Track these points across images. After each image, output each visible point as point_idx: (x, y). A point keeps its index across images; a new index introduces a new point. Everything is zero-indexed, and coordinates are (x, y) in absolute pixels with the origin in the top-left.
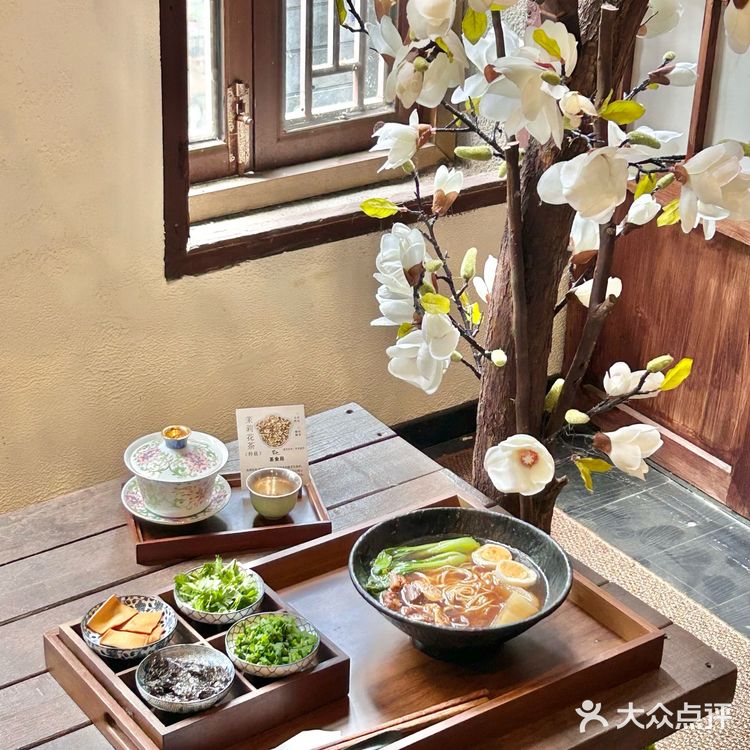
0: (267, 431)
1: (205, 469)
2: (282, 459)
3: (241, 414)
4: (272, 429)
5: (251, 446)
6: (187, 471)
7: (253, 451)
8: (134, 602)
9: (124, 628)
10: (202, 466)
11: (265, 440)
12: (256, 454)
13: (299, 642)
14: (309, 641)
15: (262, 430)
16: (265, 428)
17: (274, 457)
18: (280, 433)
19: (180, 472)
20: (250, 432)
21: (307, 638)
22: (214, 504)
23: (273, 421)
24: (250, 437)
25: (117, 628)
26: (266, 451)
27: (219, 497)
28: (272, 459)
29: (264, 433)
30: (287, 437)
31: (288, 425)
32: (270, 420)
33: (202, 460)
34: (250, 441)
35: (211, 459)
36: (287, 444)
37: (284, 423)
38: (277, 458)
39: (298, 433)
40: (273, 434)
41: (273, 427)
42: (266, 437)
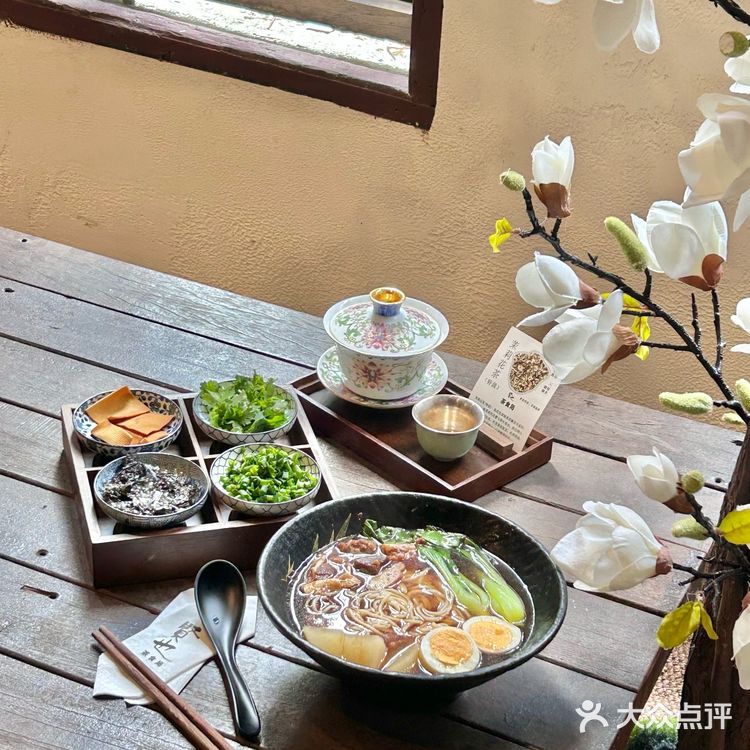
0: (521, 368)
1: (377, 347)
2: (513, 407)
3: (513, 335)
4: (526, 369)
5: (496, 374)
6: (358, 338)
7: (494, 380)
8: (150, 399)
9: (122, 424)
11: (513, 375)
12: (494, 385)
13: (295, 482)
14: (307, 483)
15: (517, 364)
16: (521, 363)
17: (508, 400)
18: (531, 378)
19: (352, 335)
20: (506, 359)
21: (307, 480)
23: (533, 360)
24: (501, 365)
25: (115, 422)
26: (505, 388)
28: (503, 402)
29: (516, 368)
30: (533, 386)
31: (543, 375)
32: (531, 359)
33: (385, 339)
34: (499, 369)
35: (398, 344)
36: (528, 395)
37: (541, 369)
38: (508, 404)
39: (545, 389)
40: (523, 375)
41: (529, 368)
42: (515, 373)
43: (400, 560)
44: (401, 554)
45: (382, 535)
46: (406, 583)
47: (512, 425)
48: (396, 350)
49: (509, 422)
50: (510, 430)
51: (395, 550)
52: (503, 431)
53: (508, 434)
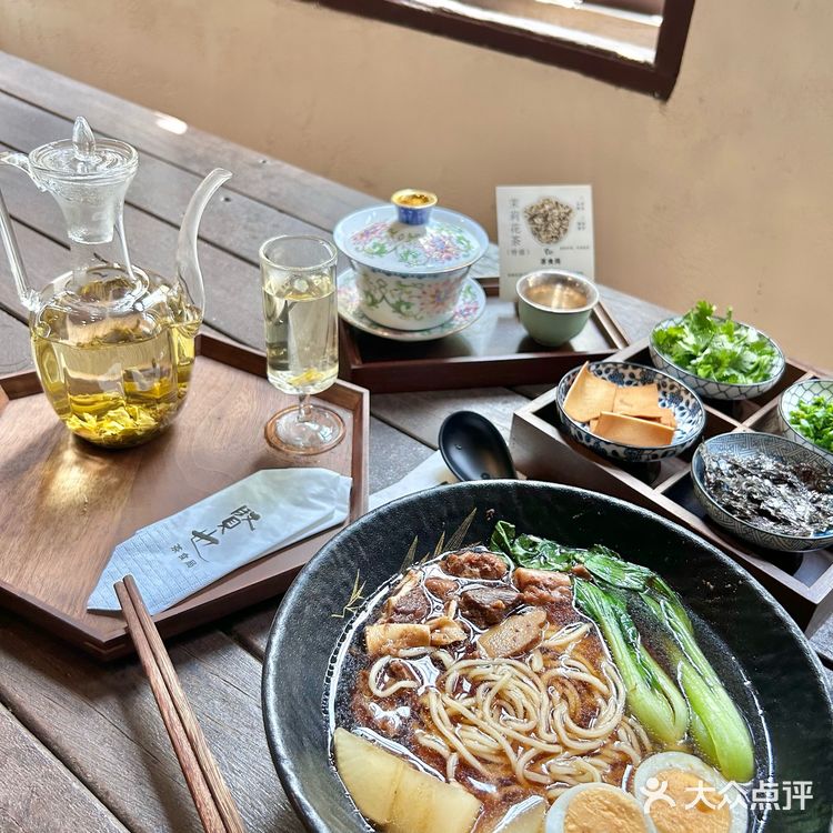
0: (539, 221)
2: (558, 261)
3: (504, 194)
4: (545, 218)
5: (516, 240)
7: (518, 248)
11: (536, 232)
12: (522, 252)
15: (532, 218)
16: (535, 216)
17: (548, 257)
18: (557, 224)
20: (515, 221)
22: (459, 320)
23: (547, 207)
24: (515, 229)
26: (536, 249)
27: (468, 309)
28: (544, 261)
29: (534, 223)
30: (566, 230)
31: (568, 214)
32: (543, 206)
34: (515, 235)
36: (568, 240)
37: (562, 210)
38: (551, 261)
39: (581, 226)
40: (547, 226)
41: (547, 216)
42: (537, 229)
43: (542, 602)
44: (545, 593)
45: (520, 551)
46: (544, 651)
51: (536, 583)
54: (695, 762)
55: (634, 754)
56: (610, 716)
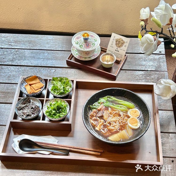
1: (88, 48)
2: (118, 51)
3: (113, 35)
4: (119, 42)
6: (83, 47)
7: (112, 46)
10: (88, 47)
11: (116, 44)
12: (112, 47)
16: (117, 41)
17: (117, 50)
18: (121, 44)
19: (81, 46)
20: (113, 40)
23: (120, 40)
24: (113, 42)
26: (115, 47)
28: (116, 50)
29: (117, 42)
30: (122, 46)
31: (124, 43)
33: (89, 46)
34: (112, 43)
35: (92, 46)
36: (121, 48)
38: (117, 51)
39: (125, 46)
40: (119, 44)
41: (120, 42)
42: (117, 44)
47: (119, 55)
48: (92, 47)
49: (118, 55)
50: (119, 56)
52: (118, 57)
53: (119, 57)
54: (131, 110)
55: (126, 114)
56: (121, 113)
